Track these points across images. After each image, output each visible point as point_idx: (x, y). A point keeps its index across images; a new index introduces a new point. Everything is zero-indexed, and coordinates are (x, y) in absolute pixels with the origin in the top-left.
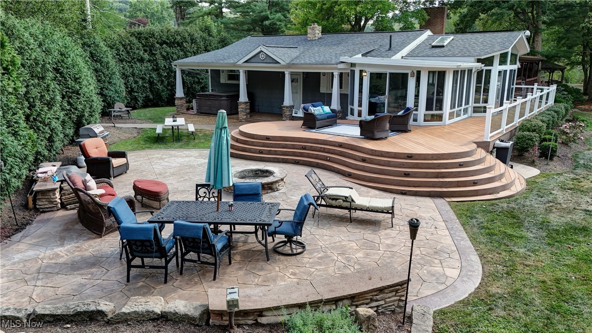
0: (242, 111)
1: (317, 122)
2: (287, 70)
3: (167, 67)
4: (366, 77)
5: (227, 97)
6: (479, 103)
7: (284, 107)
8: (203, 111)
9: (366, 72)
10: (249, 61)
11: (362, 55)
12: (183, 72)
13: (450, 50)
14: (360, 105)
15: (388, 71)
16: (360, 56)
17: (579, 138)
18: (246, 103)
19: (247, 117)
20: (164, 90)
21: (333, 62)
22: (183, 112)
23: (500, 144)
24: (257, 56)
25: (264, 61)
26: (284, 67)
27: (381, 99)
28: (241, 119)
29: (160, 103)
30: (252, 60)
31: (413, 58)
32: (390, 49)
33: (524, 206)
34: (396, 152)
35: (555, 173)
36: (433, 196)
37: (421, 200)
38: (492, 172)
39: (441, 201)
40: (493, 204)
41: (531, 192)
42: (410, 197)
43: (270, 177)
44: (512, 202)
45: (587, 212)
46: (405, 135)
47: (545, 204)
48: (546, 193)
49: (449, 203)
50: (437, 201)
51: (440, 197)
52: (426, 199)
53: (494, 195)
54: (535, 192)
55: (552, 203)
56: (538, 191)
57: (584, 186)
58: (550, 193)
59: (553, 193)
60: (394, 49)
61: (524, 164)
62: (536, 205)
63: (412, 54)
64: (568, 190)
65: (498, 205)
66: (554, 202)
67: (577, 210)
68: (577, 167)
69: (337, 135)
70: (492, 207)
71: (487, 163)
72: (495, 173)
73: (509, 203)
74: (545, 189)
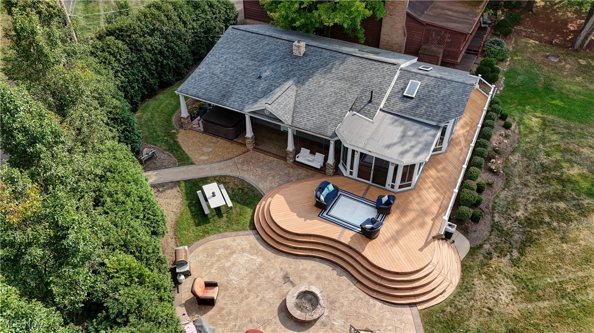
0: (250, 144)
4: (357, 156)
7: (288, 151)
9: (357, 153)
10: (255, 112)
13: (418, 106)
14: (352, 168)
16: (349, 112)
18: (253, 138)
19: (253, 146)
21: (329, 133)
22: (190, 127)
23: (449, 230)
24: (261, 110)
25: (269, 116)
30: (257, 112)
31: (389, 111)
32: (370, 101)
33: (459, 310)
34: (388, 269)
35: (479, 244)
36: (410, 305)
37: (404, 311)
38: (443, 272)
39: (415, 310)
40: (442, 311)
41: (463, 283)
42: (398, 307)
43: (319, 306)
44: (452, 304)
45: (489, 311)
46: (389, 221)
47: (469, 302)
48: (471, 284)
49: (420, 313)
50: (413, 311)
51: (415, 304)
52: (407, 310)
53: (443, 295)
54: (465, 284)
55: (473, 301)
56: (467, 282)
57: (493, 266)
58: (473, 284)
59: (475, 284)
60: (374, 101)
61: (461, 231)
62: (465, 306)
63: (388, 105)
64: (483, 276)
65: (445, 311)
66: (474, 300)
67: (484, 309)
68: (492, 231)
69: (344, 225)
70: (442, 314)
71: (441, 263)
72: (444, 271)
73: (451, 306)
74: (471, 277)
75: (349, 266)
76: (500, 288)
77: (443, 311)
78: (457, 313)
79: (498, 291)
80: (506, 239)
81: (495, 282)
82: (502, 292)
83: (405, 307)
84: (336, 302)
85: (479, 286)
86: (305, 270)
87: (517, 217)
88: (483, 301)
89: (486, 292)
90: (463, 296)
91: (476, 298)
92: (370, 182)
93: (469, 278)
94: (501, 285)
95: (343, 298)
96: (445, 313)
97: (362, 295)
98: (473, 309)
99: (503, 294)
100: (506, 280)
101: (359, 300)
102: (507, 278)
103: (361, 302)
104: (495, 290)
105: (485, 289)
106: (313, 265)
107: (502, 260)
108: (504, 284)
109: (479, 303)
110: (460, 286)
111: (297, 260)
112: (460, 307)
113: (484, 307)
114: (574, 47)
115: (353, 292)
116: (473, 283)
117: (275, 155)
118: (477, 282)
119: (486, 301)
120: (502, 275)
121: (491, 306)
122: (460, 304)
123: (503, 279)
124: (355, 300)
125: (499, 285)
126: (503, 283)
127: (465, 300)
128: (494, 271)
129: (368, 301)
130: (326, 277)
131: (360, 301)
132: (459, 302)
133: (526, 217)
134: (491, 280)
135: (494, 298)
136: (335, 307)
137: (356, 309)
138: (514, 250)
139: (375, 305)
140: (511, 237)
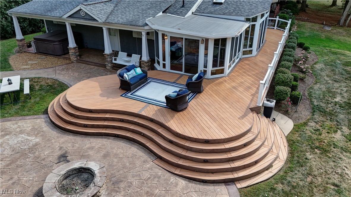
0: (73, 55)
1: (132, 87)
2: (105, 26)
3: (8, 6)
4: (167, 40)
5: (59, 41)
6: (247, 48)
7: (106, 55)
8: (41, 51)
9: (167, 36)
10: (72, 16)
11: (163, 12)
12: (18, 19)
13: (226, 8)
14: (164, 60)
15: (184, 37)
16: (161, 13)
17: (309, 72)
18: (75, 48)
19: (77, 58)
20: (8, 25)
21: (140, 24)
22: (25, 50)
23: (267, 104)
24: (78, 12)
25: (85, 17)
26: (101, 24)
27: (178, 45)
28: (73, 60)
29: (7, 36)
30: (75, 16)
31: (200, 14)
32: (183, 6)
33: (294, 187)
34: (195, 137)
35: (303, 122)
36: (226, 182)
37: (218, 190)
38: (266, 143)
39: (233, 189)
40: (271, 188)
41: (293, 157)
42: (209, 186)
43: (92, 185)
44: (284, 181)
45: (336, 188)
46: (199, 97)
47: (306, 178)
48: (303, 158)
49: (240, 192)
50: (230, 191)
51: (233, 181)
52: (222, 189)
53: (270, 170)
54: (296, 158)
55: (311, 177)
56: (298, 157)
57: (325, 141)
58: (306, 159)
59: (308, 158)
60: (186, 6)
61: (281, 112)
62: (301, 183)
63: (200, 10)
64: (316, 150)
65: (275, 189)
66: (312, 175)
67: (328, 186)
68: (314, 112)
69: (149, 102)
70: (271, 194)
71: (262, 133)
72: (268, 143)
73: (282, 184)
74: (301, 151)
75: (148, 141)
76: (341, 162)
77: (273, 189)
78: (293, 191)
79: (339, 165)
80: (331, 118)
81: (333, 156)
82: (345, 167)
83: (219, 185)
84: (121, 181)
85: (315, 160)
86: (92, 148)
87: (336, 102)
88: (323, 176)
89: (325, 167)
90: (296, 172)
91: (314, 173)
92: (183, 73)
93: (300, 153)
94: (340, 158)
95: (133, 177)
96: (276, 192)
97: (160, 172)
98: (313, 186)
99: (347, 168)
100: (345, 154)
101: (155, 178)
102: (346, 152)
103: (158, 181)
104: (336, 164)
105: (323, 164)
106: (105, 143)
107: (333, 135)
108: (344, 158)
109: (320, 179)
110: (290, 160)
111: (85, 139)
112: (295, 184)
113: (327, 184)
114: (339, 25)
115: (149, 169)
116: (305, 157)
117: (96, 64)
118: (310, 157)
119: (327, 176)
120: (338, 150)
121: (336, 182)
122: (294, 180)
123: (341, 153)
124: (149, 178)
125: (338, 159)
126: (342, 156)
127: (299, 175)
128: (328, 145)
129: (167, 180)
130: (116, 155)
131: (157, 179)
132: (292, 178)
133: (345, 102)
134: (327, 154)
135: (337, 173)
136: (119, 188)
137: (148, 189)
138: (344, 128)
139: (177, 184)
140: (336, 116)
